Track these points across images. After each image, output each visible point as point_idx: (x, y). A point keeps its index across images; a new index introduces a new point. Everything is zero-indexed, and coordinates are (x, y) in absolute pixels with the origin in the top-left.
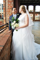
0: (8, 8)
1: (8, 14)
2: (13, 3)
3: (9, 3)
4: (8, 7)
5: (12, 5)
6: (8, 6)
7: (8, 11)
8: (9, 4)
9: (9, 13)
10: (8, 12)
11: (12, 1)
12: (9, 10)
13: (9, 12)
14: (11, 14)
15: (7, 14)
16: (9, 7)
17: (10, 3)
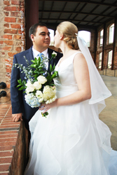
0: (6, 31)
1: (7, 52)
2: (21, 13)
3: (7, 14)
4: (6, 28)
5: (20, 20)
6: (5, 25)
7: (6, 42)
8: (9, 16)
9: (8, 48)
10: (4, 44)
11: (20, 9)
12: (8, 37)
13: (8, 44)
14: (15, 52)
15: (3, 51)
16: (10, 28)
17: (13, 14)
